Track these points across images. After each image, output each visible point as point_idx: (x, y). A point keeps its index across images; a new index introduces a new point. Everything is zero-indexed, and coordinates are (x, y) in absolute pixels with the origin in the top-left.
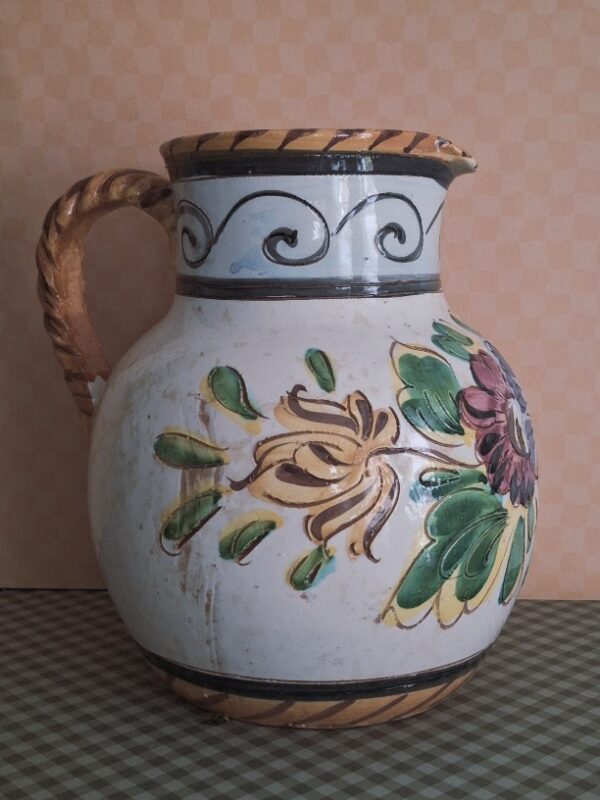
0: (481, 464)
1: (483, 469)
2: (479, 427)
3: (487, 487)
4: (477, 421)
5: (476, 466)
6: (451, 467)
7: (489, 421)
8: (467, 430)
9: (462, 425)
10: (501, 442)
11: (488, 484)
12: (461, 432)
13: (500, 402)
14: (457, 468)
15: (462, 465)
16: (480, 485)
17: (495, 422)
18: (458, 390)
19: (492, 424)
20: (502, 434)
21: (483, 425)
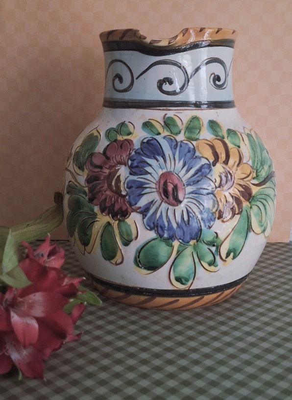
0: (86, 187)
1: (86, 189)
2: (91, 171)
3: (87, 198)
4: (91, 168)
5: (84, 187)
6: (76, 183)
7: (97, 170)
8: (85, 170)
9: (85, 168)
10: (99, 182)
11: (87, 197)
12: (83, 170)
13: (110, 164)
14: (78, 185)
15: (79, 184)
16: (84, 196)
17: (101, 171)
18: (92, 152)
19: (98, 172)
20: (102, 178)
21: (93, 170)
